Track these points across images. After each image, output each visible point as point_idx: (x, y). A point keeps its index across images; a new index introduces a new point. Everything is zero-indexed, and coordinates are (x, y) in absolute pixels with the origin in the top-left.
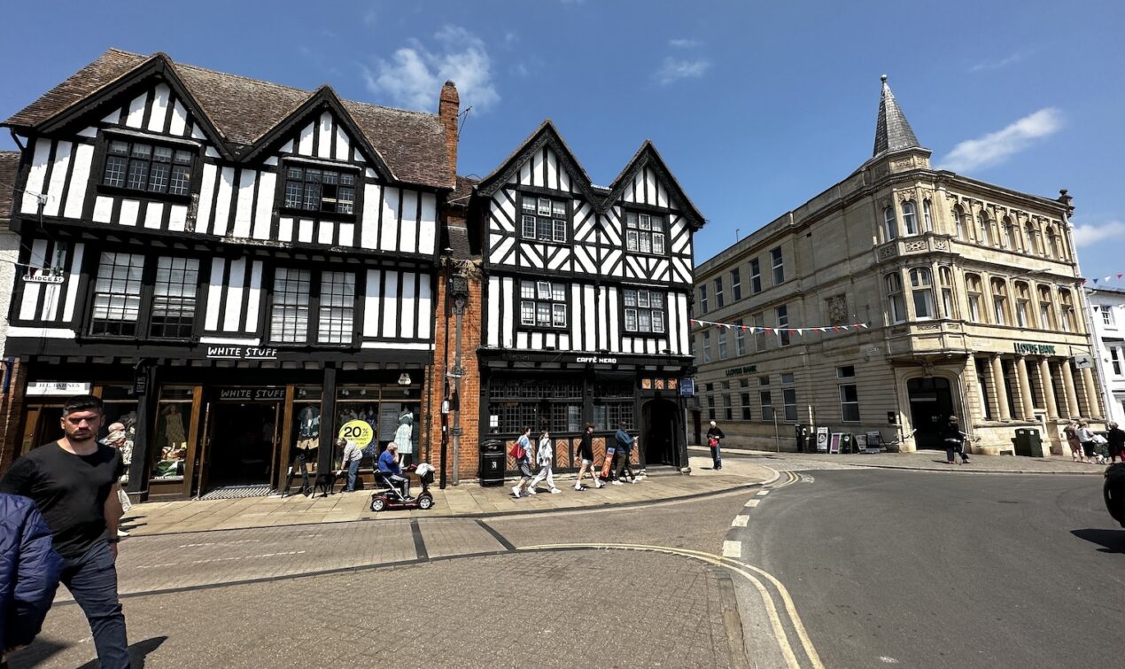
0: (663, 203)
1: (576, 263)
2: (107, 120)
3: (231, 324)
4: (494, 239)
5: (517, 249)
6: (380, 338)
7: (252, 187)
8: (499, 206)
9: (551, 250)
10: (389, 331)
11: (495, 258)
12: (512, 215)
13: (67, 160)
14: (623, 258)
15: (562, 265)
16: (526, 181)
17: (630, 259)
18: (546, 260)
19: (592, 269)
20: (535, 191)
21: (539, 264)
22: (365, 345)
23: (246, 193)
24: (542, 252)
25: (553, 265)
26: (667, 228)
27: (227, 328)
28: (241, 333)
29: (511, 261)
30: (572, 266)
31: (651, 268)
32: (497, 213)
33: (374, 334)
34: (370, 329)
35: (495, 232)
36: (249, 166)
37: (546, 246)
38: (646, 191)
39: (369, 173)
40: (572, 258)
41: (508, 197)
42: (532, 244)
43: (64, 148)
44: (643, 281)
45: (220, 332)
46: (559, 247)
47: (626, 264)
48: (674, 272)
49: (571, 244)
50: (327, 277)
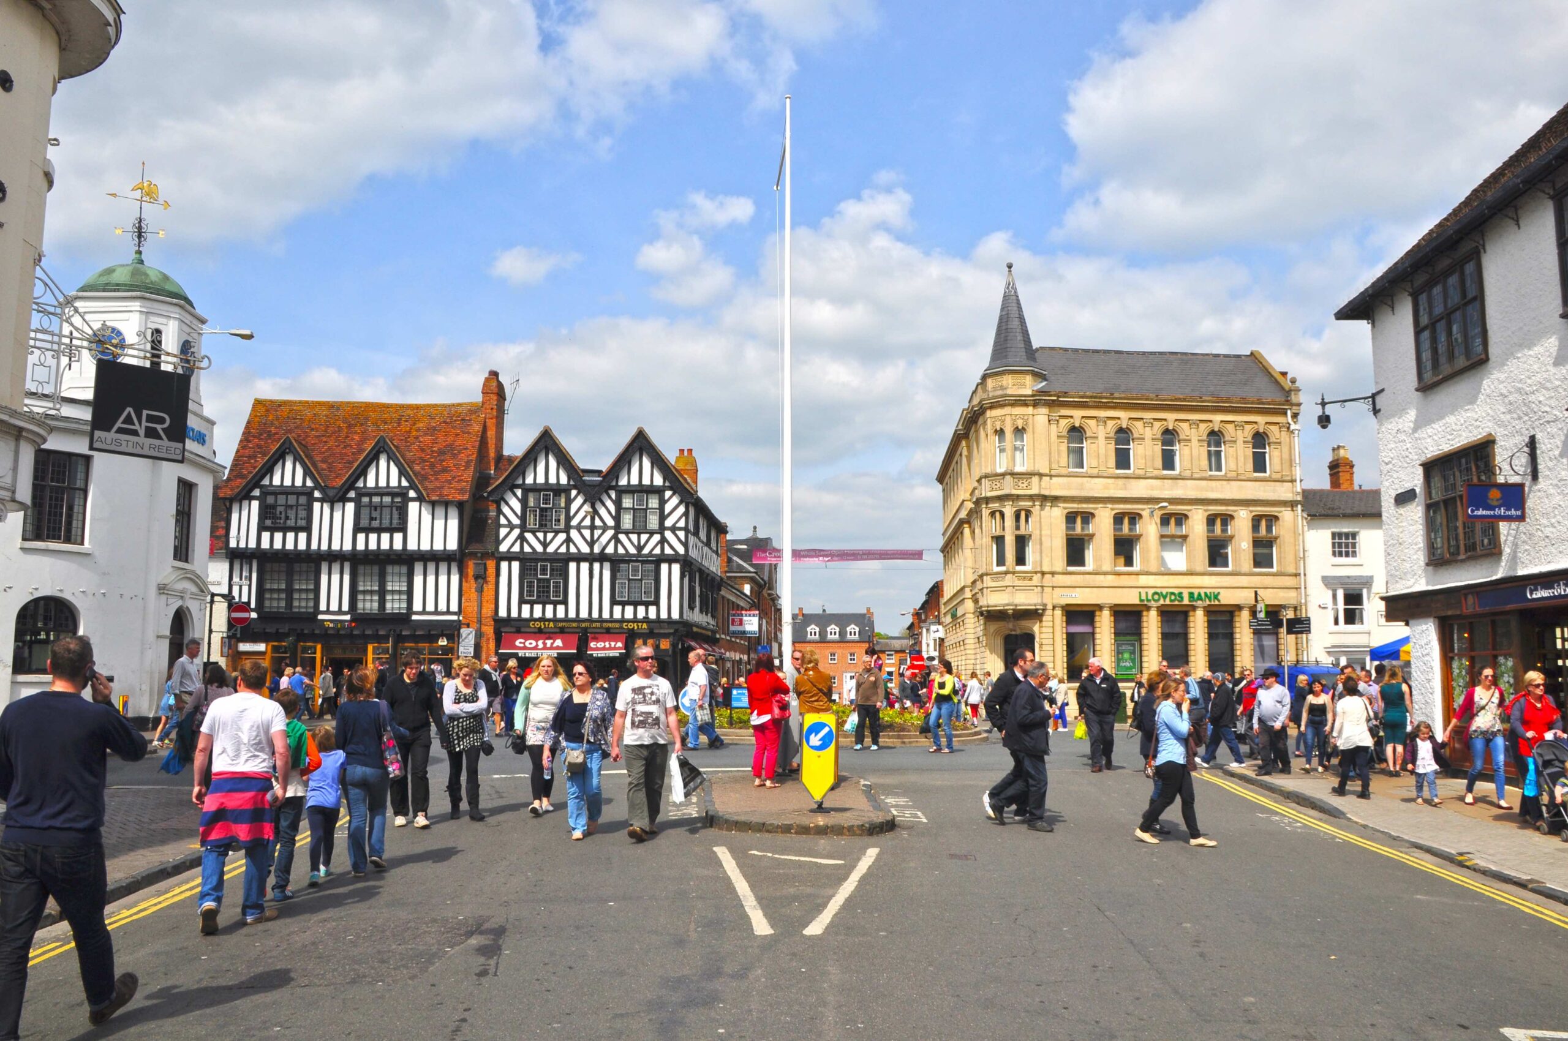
0: (658, 480)
1: (571, 545)
2: (263, 483)
3: (334, 607)
4: (503, 532)
5: (522, 538)
6: (424, 612)
7: (341, 512)
8: (507, 504)
9: (550, 536)
10: (430, 607)
11: (503, 548)
12: (518, 510)
13: (247, 511)
14: (615, 537)
15: (559, 548)
16: (529, 480)
17: (622, 537)
18: (545, 545)
19: (585, 549)
20: (538, 487)
21: (539, 548)
22: (414, 617)
23: (337, 515)
24: (542, 539)
25: (551, 549)
26: (663, 502)
27: (331, 609)
28: (340, 612)
29: (516, 548)
30: (568, 548)
31: (642, 543)
32: (505, 509)
33: (420, 609)
34: (417, 606)
35: (504, 526)
36: (339, 501)
37: (545, 533)
38: (643, 472)
39: (412, 494)
40: (569, 540)
41: (515, 495)
42: (534, 532)
43: (245, 503)
44: (634, 555)
45: (328, 612)
46: (557, 532)
47: (618, 541)
48: (666, 545)
49: (567, 529)
50: (389, 569)
